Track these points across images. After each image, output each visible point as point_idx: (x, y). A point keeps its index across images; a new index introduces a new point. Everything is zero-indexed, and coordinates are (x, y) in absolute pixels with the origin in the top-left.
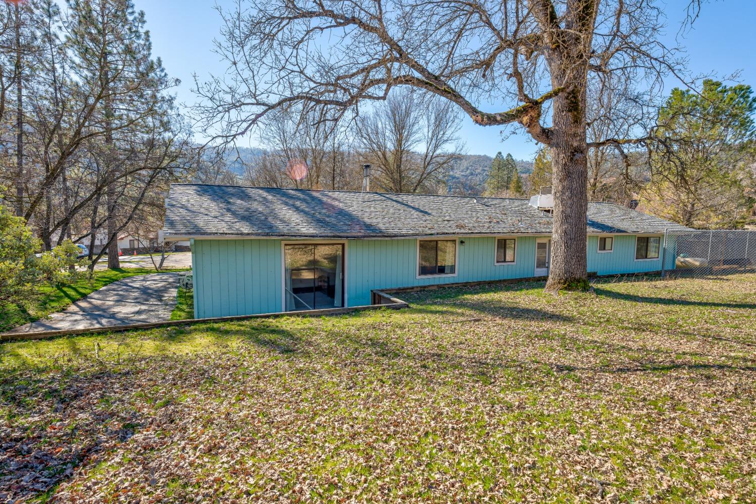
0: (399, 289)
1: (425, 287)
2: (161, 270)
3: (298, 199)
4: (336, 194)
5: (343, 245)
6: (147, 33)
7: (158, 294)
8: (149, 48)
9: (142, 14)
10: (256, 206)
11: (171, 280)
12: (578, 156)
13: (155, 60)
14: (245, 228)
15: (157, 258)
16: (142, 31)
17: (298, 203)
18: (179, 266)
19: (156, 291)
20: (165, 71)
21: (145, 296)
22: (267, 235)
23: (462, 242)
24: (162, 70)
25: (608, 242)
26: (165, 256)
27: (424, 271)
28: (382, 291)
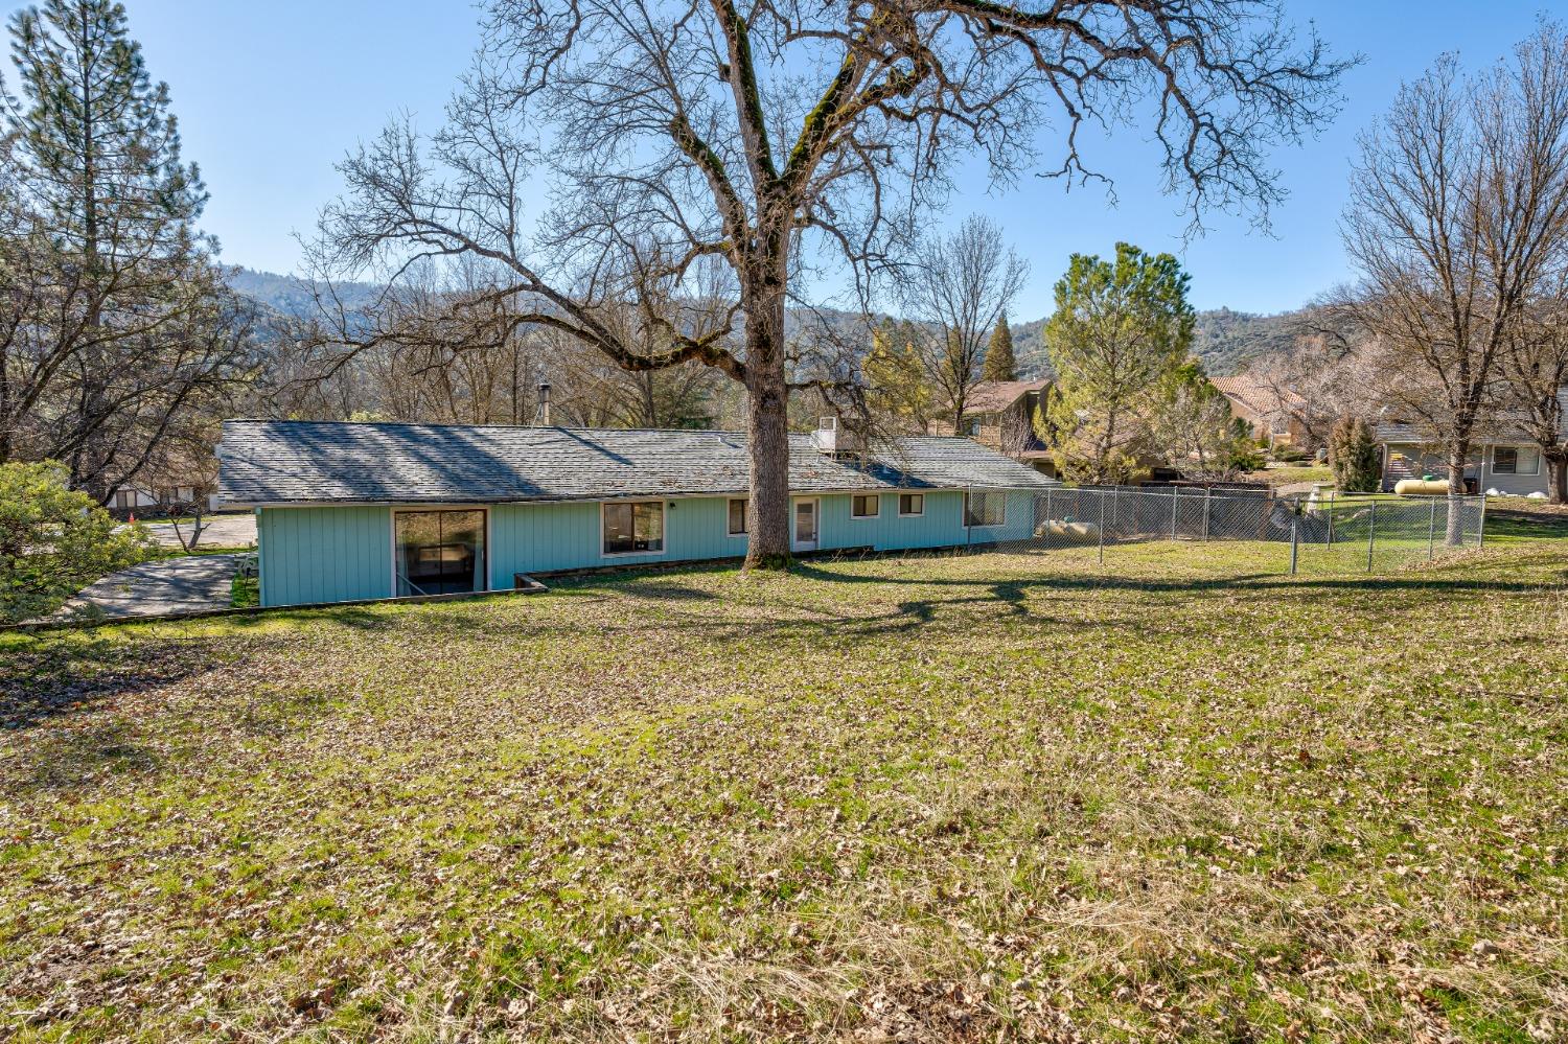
0: (557, 572)
1: (595, 569)
2: (193, 549)
3: (427, 441)
4: (489, 432)
5: (485, 511)
6: (172, 121)
7: (203, 588)
8: (176, 148)
9: (163, 88)
10: (358, 455)
11: (220, 566)
12: (770, 403)
13: (187, 166)
14: (338, 490)
15: (187, 528)
16: (162, 117)
17: (423, 449)
18: (228, 543)
19: (196, 584)
20: (206, 189)
21: (178, 592)
22: (367, 500)
23: (672, 505)
24: (200, 187)
25: (915, 502)
26: (202, 526)
27: (614, 547)
28: (529, 574)
